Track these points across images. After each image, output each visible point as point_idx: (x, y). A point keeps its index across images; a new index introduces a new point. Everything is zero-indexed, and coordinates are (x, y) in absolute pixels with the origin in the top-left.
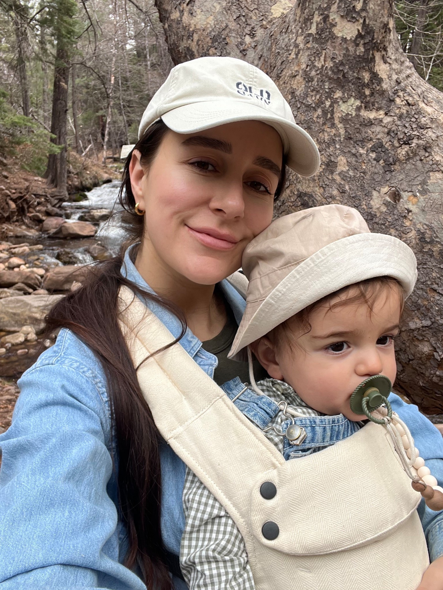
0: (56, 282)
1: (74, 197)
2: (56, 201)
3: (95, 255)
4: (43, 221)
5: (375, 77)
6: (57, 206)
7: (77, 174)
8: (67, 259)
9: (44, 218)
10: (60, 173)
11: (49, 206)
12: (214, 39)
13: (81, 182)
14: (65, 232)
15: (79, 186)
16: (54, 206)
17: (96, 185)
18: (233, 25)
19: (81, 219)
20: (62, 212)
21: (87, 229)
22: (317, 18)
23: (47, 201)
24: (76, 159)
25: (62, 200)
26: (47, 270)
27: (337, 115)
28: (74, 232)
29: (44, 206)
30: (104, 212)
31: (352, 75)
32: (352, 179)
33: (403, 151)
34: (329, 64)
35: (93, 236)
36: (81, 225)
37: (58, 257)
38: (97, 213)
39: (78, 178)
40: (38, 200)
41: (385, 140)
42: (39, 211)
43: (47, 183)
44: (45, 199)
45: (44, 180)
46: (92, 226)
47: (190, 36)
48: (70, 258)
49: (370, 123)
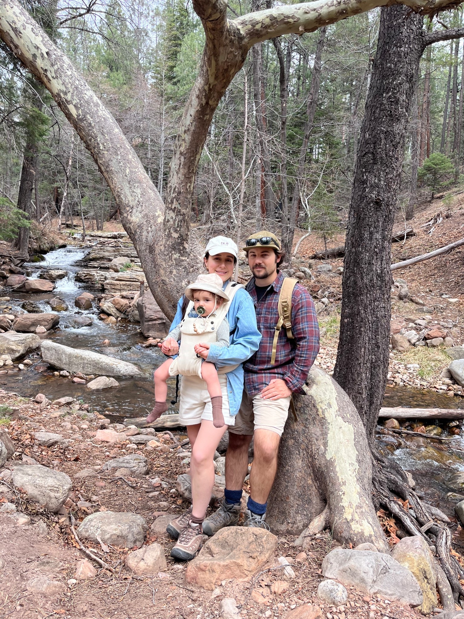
0: (24, 325)
1: (33, 258)
2: (19, 262)
3: (55, 306)
4: (8, 277)
5: (184, 248)
6: (19, 265)
7: (36, 239)
8: (31, 309)
9: (8, 275)
10: (24, 239)
11: (13, 265)
12: (138, 226)
13: (40, 246)
14: (27, 287)
15: (38, 249)
16: (16, 265)
17: (52, 249)
18: (145, 223)
19: (41, 277)
20: (24, 271)
21: (46, 285)
22: (167, 231)
23: (11, 261)
24: (36, 226)
25: (23, 261)
26: (16, 316)
27: (173, 258)
28: (36, 288)
29: (8, 265)
30: (60, 272)
31: (177, 247)
32: (177, 276)
33: (191, 269)
34: (171, 244)
35: (51, 291)
36: (41, 282)
37: (23, 307)
38: (55, 273)
39: (37, 243)
40: (3, 260)
41: (187, 266)
42: (4, 269)
43: (11, 246)
44: (9, 259)
45: (9, 244)
46: (51, 283)
47: (130, 223)
48: (33, 307)
49: (183, 261)
